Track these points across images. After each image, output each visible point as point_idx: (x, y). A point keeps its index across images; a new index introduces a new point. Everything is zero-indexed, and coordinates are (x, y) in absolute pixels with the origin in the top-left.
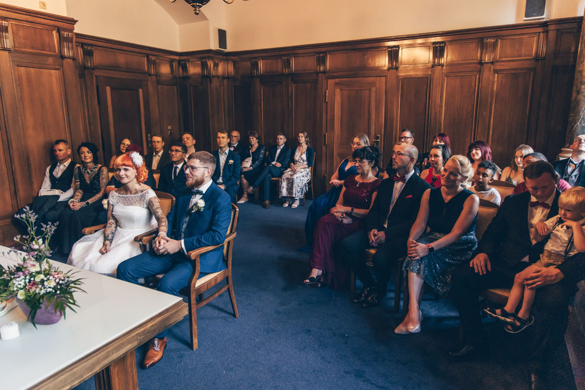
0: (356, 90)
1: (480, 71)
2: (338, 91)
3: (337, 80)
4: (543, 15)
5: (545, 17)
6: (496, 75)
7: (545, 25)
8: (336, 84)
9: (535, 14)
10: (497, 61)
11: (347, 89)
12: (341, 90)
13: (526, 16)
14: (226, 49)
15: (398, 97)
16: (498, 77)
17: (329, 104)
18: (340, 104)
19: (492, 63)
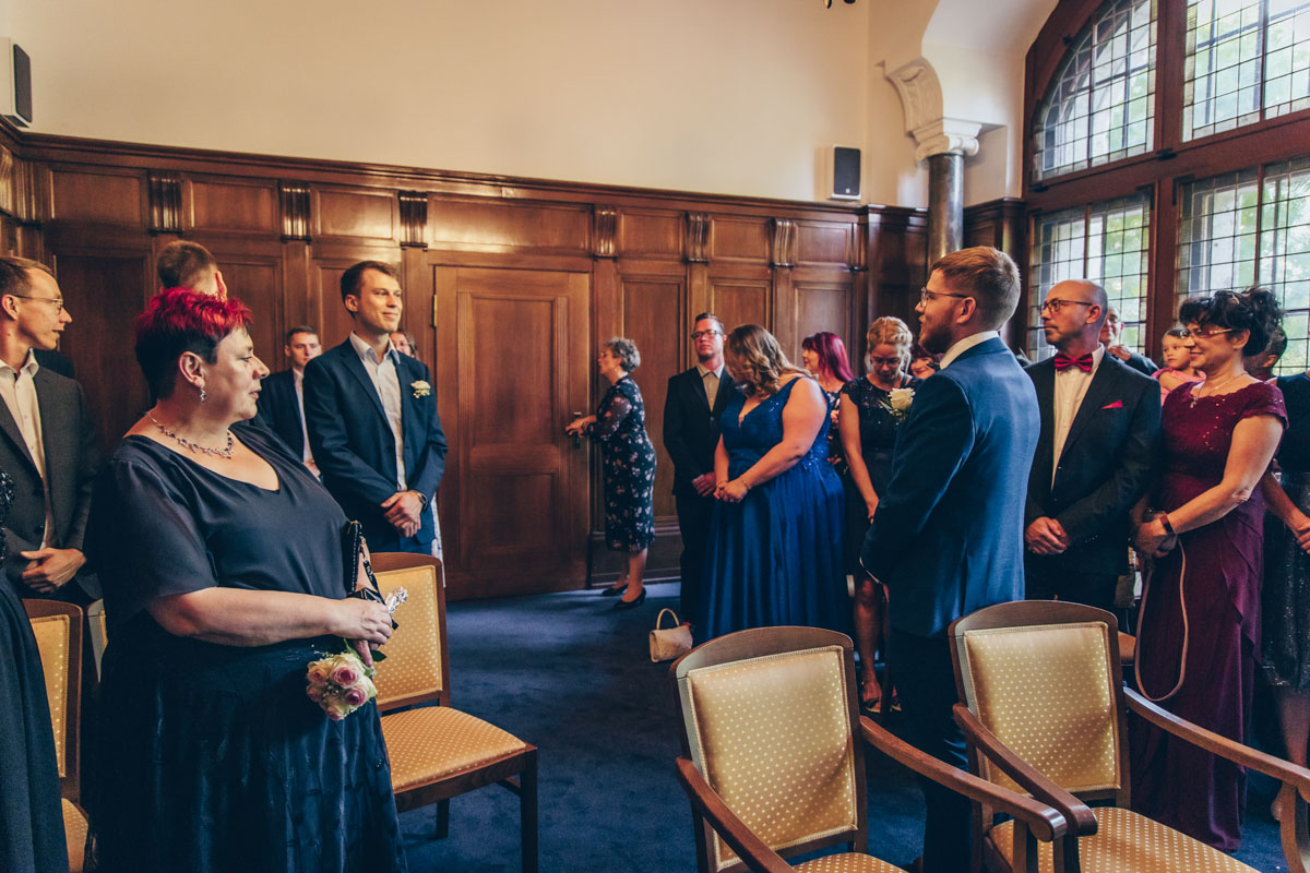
0: (515, 300)
1: (772, 284)
2: (466, 300)
3: (463, 272)
4: (857, 193)
5: (861, 199)
6: (796, 291)
7: (863, 212)
8: (460, 281)
9: (848, 191)
10: (797, 266)
11: (492, 295)
12: (475, 297)
13: (836, 191)
14: (30, 121)
15: (618, 324)
16: (799, 295)
17: (440, 333)
18: (472, 335)
19: (791, 267)
